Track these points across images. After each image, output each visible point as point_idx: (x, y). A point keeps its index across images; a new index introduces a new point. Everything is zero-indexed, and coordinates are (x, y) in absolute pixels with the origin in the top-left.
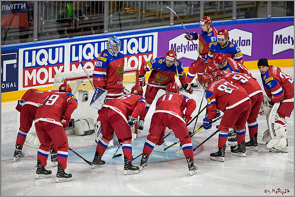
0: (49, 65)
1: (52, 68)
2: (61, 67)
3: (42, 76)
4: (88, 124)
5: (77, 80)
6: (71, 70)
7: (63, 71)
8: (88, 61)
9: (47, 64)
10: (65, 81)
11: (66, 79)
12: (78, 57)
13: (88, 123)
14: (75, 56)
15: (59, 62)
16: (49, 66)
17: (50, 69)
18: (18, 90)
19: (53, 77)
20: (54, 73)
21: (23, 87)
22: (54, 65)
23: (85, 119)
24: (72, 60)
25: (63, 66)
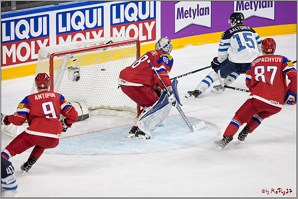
0: (32, 38)
2: (46, 41)
3: (23, 52)
4: (81, 108)
5: (66, 55)
7: (48, 45)
10: (51, 57)
11: (52, 55)
13: (80, 106)
15: (43, 34)
19: (36, 52)
20: (37, 48)
22: (37, 38)
23: (76, 102)
25: (48, 39)
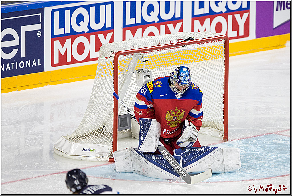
0: (91, 31)
1: (95, 35)
2: (109, 35)
3: (81, 48)
5: (135, 54)
6: (124, 39)
7: (112, 40)
8: (150, 24)
9: (88, 30)
10: (116, 56)
11: (117, 53)
12: (135, 18)
14: (131, 18)
15: (107, 27)
16: (91, 33)
17: (93, 37)
18: (44, 71)
19: (97, 50)
20: (98, 45)
21: (52, 66)
22: (98, 32)
24: (126, 24)
25: (112, 33)
